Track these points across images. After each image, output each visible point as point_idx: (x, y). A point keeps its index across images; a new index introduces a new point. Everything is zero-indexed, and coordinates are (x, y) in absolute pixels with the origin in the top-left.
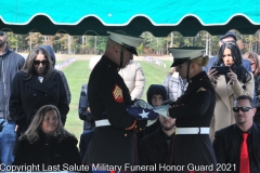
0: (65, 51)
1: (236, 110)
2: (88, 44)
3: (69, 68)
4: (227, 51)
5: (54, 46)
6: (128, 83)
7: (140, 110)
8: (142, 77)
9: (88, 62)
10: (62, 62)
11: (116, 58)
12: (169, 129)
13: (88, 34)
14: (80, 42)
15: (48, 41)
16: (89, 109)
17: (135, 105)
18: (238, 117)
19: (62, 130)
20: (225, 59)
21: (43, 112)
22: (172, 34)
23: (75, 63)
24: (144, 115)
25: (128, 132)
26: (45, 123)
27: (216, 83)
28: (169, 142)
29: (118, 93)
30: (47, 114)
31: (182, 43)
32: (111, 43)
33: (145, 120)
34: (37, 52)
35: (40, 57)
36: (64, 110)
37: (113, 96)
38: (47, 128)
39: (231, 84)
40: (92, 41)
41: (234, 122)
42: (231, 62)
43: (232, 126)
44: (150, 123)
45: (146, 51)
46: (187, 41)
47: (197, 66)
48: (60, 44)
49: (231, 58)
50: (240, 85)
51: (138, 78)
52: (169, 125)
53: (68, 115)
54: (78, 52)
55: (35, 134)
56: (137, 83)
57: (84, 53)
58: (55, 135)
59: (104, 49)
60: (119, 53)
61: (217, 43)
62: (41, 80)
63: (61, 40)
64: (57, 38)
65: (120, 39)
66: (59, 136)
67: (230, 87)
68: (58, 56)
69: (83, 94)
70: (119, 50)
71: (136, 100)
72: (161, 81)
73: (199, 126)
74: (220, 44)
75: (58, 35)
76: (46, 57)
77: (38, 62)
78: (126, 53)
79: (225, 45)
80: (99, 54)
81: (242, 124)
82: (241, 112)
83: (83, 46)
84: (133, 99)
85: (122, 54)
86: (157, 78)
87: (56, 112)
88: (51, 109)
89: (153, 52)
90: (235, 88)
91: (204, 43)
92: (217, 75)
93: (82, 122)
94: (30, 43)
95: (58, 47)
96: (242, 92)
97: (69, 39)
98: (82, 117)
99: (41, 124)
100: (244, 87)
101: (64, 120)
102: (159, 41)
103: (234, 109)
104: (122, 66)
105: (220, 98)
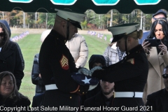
0: (20, 25)
1: (165, 77)
2: (40, 20)
3: (23, 40)
4: (159, 27)
5: (11, 21)
6: (73, 54)
7: (83, 76)
9: (40, 35)
10: (18, 35)
11: (64, 31)
12: (108, 94)
13: (40, 11)
14: (33, 18)
15: (5, 17)
16: (40, 75)
17: (79, 72)
19: (17, 93)
20: (157, 33)
22: (112, 11)
24: (87, 81)
25: (72, 95)
27: (149, 53)
29: (64, 62)
30: (4, 79)
31: (120, 20)
32: (58, 19)
33: (87, 85)
37: (60, 64)
39: (162, 54)
40: (44, 17)
41: (164, 87)
42: (162, 36)
43: (162, 90)
44: (91, 88)
45: (89, 26)
46: (124, 18)
47: (132, 40)
48: (16, 19)
49: (162, 32)
51: (82, 49)
52: (108, 91)
54: (32, 26)
56: (81, 53)
57: (37, 27)
58: (11, 97)
59: (53, 23)
60: (66, 28)
61: (150, 19)
63: (17, 16)
64: (14, 14)
66: (15, 98)
67: (160, 58)
68: (14, 30)
69: (35, 62)
70: (66, 25)
71: (80, 68)
72: (102, 52)
73: (134, 90)
74: (153, 20)
75: (14, 11)
78: (72, 27)
80: (49, 28)
83: (36, 22)
84: (77, 67)
85: (68, 28)
86: (98, 49)
87: (12, 77)
88: (7, 75)
89: (95, 27)
91: (139, 19)
92: (150, 47)
93: (35, 86)
95: (15, 22)
97: (24, 15)
103: (163, 76)
104: (69, 38)
105: (152, 67)
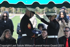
0: (12, 13)
1: (65, 31)
2: (19, 11)
5: (9, 11)
8: (36, 21)
10: (11, 16)
11: (29, 15)
13: (19, 8)
14: (17, 10)
15: (7, 10)
17: (34, 29)
18: (65, 33)
21: (6, 32)
22: (45, 8)
23: (15, 17)
24: (37, 33)
25: (32, 38)
26: (6, 35)
28: (44, 41)
29: (29, 26)
30: (7, 32)
33: (38, 34)
34: (4, 13)
35: (5, 15)
36: (12, 31)
38: (7, 37)
39: (63, 23)
40: (21, 10)
42: (63, 16)
44: (39, 35)
45: (37, 13)
48: (11, 11)
49: (63, 15)
50: (66, 23)
53: (13, 33)
54: (16, 13)
55: (3, 39)
56: (35, 23)
57: (18, 13)
58: (9, 39)
60: (30, 14)
62: (5, 22)
64: (10, 9)
65: (30, 9)
66: (11, 39)
67: (63, 24)
68: (10, 14)
69: (18, 26)
70: (30, 13)
74: (60, 11)
75: (10, 8)
76: (7, 15)
77: (4, 16)
79: (61, 11)
81: (66, 36)
82: (66, 32)
83: (18, 11)
85: (31, 14)
87: (10, 32)
90: (64, 25)
94: (1, 10)
96: (66, 26)
97: (13, 9)
98: (18, 33)
99: (5, 35)
100: (67, 24)
101: (12, 34)
102: (41, 10)
104: (31, 17)
